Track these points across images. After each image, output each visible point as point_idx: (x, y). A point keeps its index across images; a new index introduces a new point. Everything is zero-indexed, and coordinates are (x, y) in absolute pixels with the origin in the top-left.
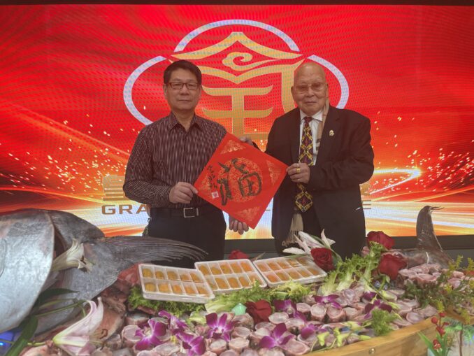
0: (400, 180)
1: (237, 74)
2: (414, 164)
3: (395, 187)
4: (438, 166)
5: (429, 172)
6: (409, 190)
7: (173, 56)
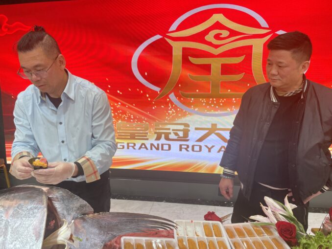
7: (167, 34)
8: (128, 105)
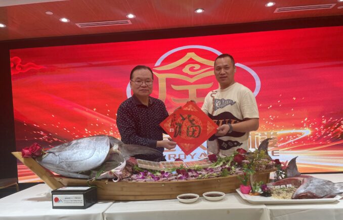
0: (297, 137)
1: (191, 77)
2: (306, 127)
3: (294, 142)
4: (322, 127)
5: (316, 131)
6: (303, 143)
7: (154, 69)
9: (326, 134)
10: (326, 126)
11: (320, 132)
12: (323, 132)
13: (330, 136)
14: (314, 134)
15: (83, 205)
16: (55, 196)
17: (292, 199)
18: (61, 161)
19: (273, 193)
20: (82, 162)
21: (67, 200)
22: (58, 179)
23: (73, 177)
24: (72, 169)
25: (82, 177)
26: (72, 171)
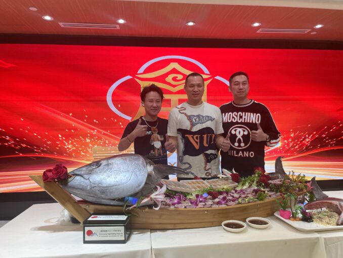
1: (174, 86)
4: (290, 140)
5: (285, 144)
6: (274, 154)
7: (137, 76)
8: (103, 132)
9: (293, 146)
10: (293, 139)
11: (288, 144)
12: (291, 145)
13: (297, 149)
14: (283, 147)
15: (123, 238)
16: (87, 229)
17: (338, 225)
18: (93, 185)
19: (314, 218)
20: (119, 187)
21: (104, 233)
22: (83, 206)
23: (105, 203)
24: (107, 195)
25: (115, 204)
26: (107, 197)
